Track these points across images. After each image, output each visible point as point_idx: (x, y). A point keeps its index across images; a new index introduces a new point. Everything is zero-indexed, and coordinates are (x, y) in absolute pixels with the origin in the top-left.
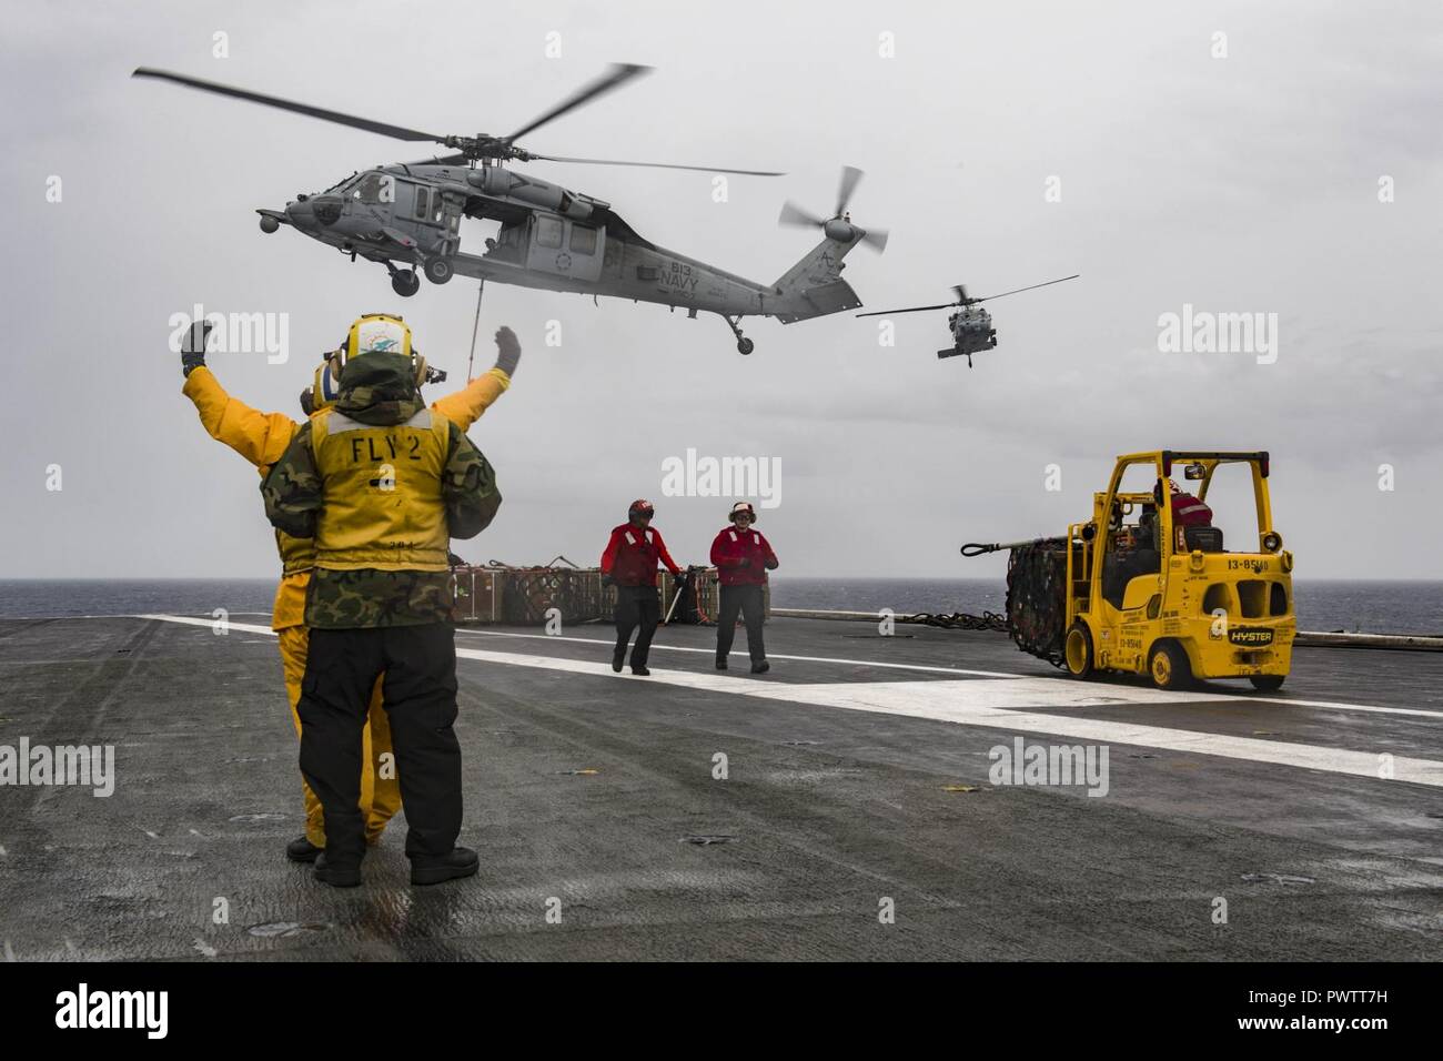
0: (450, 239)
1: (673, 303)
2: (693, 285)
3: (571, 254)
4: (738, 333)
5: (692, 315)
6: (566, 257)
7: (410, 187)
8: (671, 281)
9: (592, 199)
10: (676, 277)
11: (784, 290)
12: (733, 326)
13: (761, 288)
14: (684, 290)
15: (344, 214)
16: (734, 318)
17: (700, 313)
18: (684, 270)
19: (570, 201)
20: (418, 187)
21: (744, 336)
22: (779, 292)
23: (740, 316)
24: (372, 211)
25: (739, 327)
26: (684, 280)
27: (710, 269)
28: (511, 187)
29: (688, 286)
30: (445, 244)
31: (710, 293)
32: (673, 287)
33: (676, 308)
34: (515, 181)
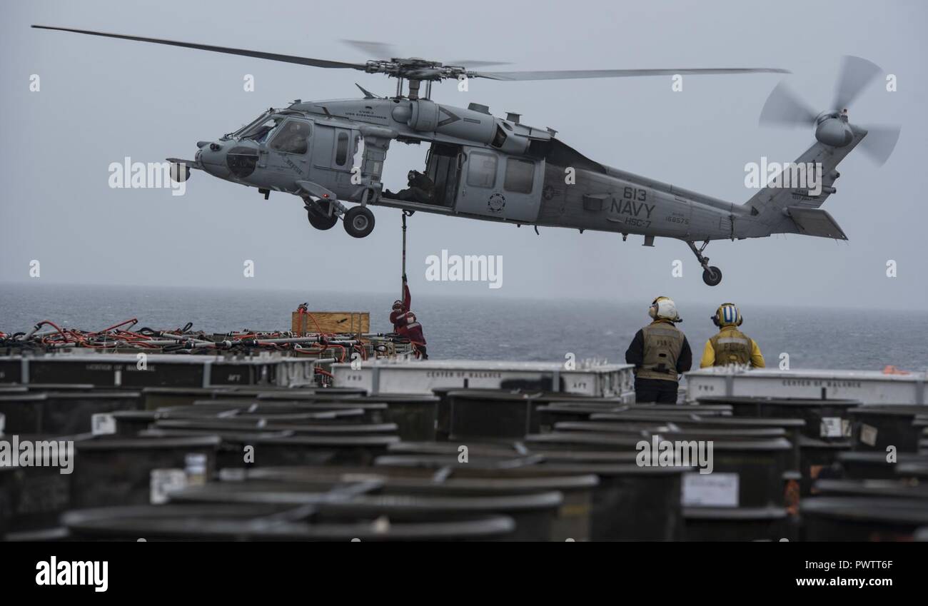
0: (371, 186)
1: (625, 230)
2: (649, 212)
3: (505, 194)
4: (703, 261)
5: (649, 242)
6: (499, 198)
7: (330, 132)
8: (622, 208)
9: (530, 129)
10: (628, 203)
11: (761, 211)
12: (697, 253)
13: (732, 208)
14: (637, 218)
15: (259, 167)
16: (698, 244)
17: (657, 240)
18: (638, 195)
19: (505, 135)
20: (338, 131)
21: (710, 264)
22: (755, 212)
23: (707, 241)
24: (289, 161)
25: (704, 254)
26: (637, 207)
27: (671, 190)
28: (440, 124)
29: (643, 213)
30: (367, 192)
31: (669, 219)
32: (626, 215)
33: (630, 236)
34: (444, 117)
